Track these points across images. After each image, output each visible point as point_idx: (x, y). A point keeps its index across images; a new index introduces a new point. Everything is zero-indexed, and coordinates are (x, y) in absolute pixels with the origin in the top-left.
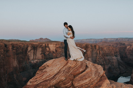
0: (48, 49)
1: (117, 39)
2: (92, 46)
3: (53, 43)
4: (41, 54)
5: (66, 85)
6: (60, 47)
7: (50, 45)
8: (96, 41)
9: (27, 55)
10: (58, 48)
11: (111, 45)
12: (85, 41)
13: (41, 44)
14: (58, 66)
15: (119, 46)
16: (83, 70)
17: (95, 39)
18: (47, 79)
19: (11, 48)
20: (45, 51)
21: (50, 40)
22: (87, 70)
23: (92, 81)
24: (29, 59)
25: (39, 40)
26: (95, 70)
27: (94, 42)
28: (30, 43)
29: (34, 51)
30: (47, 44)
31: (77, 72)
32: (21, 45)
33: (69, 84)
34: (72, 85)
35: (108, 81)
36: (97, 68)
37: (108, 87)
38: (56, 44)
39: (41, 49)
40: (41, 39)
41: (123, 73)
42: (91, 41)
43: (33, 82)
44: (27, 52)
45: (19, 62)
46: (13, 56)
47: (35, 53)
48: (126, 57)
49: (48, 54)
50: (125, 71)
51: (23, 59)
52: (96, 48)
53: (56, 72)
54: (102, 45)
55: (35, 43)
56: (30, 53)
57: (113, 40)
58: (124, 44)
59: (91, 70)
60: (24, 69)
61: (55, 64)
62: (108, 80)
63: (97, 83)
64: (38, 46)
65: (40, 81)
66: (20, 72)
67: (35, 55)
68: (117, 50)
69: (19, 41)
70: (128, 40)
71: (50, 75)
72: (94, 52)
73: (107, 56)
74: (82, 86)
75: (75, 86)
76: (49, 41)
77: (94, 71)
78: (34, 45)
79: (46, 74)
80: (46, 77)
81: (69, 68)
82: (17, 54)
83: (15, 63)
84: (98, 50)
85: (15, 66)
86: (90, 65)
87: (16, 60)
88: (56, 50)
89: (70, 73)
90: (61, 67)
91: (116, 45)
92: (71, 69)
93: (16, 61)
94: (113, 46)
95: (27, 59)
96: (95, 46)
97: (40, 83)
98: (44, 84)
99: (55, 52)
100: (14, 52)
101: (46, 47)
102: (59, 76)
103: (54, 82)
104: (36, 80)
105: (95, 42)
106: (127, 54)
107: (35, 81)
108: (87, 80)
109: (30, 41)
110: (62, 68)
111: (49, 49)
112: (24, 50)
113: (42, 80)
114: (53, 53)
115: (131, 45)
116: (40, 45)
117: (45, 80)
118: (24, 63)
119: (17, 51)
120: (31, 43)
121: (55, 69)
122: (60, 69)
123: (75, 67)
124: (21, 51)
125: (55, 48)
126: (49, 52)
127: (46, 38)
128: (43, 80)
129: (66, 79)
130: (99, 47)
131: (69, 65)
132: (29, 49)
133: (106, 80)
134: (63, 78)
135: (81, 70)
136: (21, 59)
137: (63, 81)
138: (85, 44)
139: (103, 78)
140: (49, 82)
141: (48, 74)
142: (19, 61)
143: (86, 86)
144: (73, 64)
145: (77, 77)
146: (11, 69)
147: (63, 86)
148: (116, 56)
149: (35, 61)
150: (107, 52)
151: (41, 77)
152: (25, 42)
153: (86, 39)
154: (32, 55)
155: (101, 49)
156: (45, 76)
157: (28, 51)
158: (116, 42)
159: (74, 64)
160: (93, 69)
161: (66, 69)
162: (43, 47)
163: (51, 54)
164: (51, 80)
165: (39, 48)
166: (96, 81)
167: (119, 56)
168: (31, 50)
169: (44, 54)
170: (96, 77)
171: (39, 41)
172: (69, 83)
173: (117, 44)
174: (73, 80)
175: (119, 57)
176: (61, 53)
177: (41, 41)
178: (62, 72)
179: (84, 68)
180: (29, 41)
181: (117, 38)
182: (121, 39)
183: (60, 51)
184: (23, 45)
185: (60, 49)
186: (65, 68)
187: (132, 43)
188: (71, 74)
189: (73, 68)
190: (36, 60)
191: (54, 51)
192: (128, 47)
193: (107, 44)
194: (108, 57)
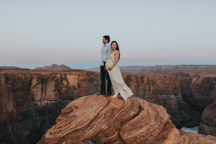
0: (65, 83)
1: (177, 67)
2: (137, 78)
3: (74, 73)
4: (54, 91)
5: (110, 138)
6: (85, 80)
7: (68, 77)
8: (144, 69)
9: (30, 92)
10: (82, 80)
11: (168, 76)
12: (127, 69)
13: (54, 75)
14: (95, 107)
15: (179, 78)
16: (135, 113)
17: (142, 67)
18: (79, 128)
19: (3, 81)
20: (61, 86)
21: (69, 68)
22: (142, 114)
23: (151, 130)
24: (33, 99)
25: (51, 67)
26: (155, 113)
27: (139, 71)
28: (36, 72)
29: (42, 86)
30: (64, 74)
31: (127, 116)
32: (21, 75)
33: (114, 136)
34: (120, 137)
35: (176, 131)
36: (156, 111)
37: (178, 139)
38: (79, 75)
39: (53, 83)
40: (54, 66)
41: (187, 122)
42: (136, 69)
43: (55, 133)
44: (30, 87)
45: (18, 105)
46: (7, 95)
47: (44, 90)
48: (192, 96)
49: (66, 91)
50: (189, 119)
51: (24, 99)
52: (143, 82)
53: (92, 116)
54: (153, 76)
55: (43, 73)
56: (35, 90)
57: (170, 68)
58: (188, 75)
59: (148, 113)
60: (25, 116)
61: (89, 103)
62: (176, 129)
63: (159, 134)
64: (49, 78)
65: (67, 131)
66: (19, 122)
67: (44, 93)
68: (178, 84)
69: (16, 69)
70: (195, 69)
71: (82, 122)
72: (141, 87)
73: (161, 94)
74: (135, 138)
75: (124, 139)
76: (67, 69)
77: (153, 114)
78: (42, 76)
79: (75, 120)
80: (77, 126)
81: (112, 110)
82: (14, 91)
83: (10, 107)
84: (146, 84)
85: (10, 111)
86: (146, 105)
87: (11, 101)
88: (79, 85)
89: (115, 117)
90: (100, 109)
91: (175, 76)
92: (116, 112)
93: (11, 103)
94: (170, 77)
95: (31, 100)
96: (142, 78)
97: (66, 135)
98: (74, 135)
99: (77, 88)
100: (9, 88)
101: (62, 79)
102: (98, 123)
103: (90, 132)
104: (59, 130)
105: (141, 72)
106: (193, 90)
107: (59, 132)
108: (144, 130)
109: (37, 70)
110: (102, 110)
111: (68, 82)
112: (25, 84)
113: (70, 129)
114: (73, 89)
115: (198, 77)
116: (52, 75)
117: (75, 129)
118: (25, 106)
119: (13, 86)
120: (38, 72)
121: (90, 111)
122: (97, 112)
123: (121, 109)
124: (20, 85)
125: (77, 81)
126: (68, 87)
127: (63, 65)
128: (72, 130)
129: (109, 128)
130: (148, 80)
131: (112, 105)
132: (34, 82)
133: (174, 129)
134: (105, 127)
135: (132, 113)
136: (21, 100)
137: (104, 132)
138: (126, 74)
139: (167, 125)
140: (82, 132)
141: (79, 120)
142: (16, 103)
143: (142, 138)
144: (118, 104)
145: (127, 125)
146: (3, 115)
147: (104, 140)
148: (175, 94)
149: (44, 103)
150: (161, 88)
151: (68, 125)
152: (28, 71)
153: (128, 67)
154: (39, 93)
155: (151, 83)
156: (75, 124)
157: (32, 86)
158: (176, 71)
159: (120, 104)
160: (151, 112)
161: (107, 112)
162: (57, 80)
163: (70, 91)
164: (85, 130)
165: (51, 80)
166: (158, 131)
167: (180, 94)
168: (37, 84)
169: (59, 91)
170: (158, 125)
171: (50, 70)
172: (114, 134)
173: (176, 74)
174: (119, 130)
175: (180, 96)
176: (87, 89)
177: (54, 69)
178: (103, 117)
179: (137, 110)
180: (34, 69)
181: (177, 65)
182: (183, 67)
183: (85, 85)
184: (24, 76)
185: (86, 82)
186: (105, 110)
187: (200, 72)
188: (116, 119)
189: (119, 110)
190: (46, 102)
191: (76, 85)
192: (193, 80)
193: (160, 75)
194: (163, 96)
